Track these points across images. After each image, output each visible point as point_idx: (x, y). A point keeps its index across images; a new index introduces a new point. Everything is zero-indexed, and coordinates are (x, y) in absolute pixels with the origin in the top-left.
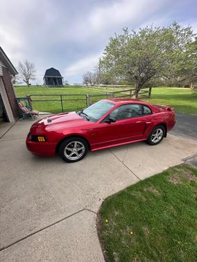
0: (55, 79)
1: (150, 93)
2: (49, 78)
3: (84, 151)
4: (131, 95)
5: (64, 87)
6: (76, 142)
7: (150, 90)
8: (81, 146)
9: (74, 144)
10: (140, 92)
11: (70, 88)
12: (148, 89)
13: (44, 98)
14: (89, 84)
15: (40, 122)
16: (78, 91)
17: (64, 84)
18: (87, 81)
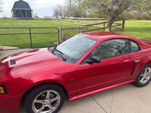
0: (23, 12)
1: (123, 26)
2: (17, 11)
3: (59, 102)
4: (104, 28)
5: (33, 19)
6: (49, 92)
7: (124, 22)
8: (56, 96)
9: (46, 93)
10: (113, 25)
11: (40, 21)
12: (121, 22)
13: (11, 31)
14: (59, 17)
15: (4, 62)
16: (49, 24)
17: (33, 16)
18: (57, 13)
